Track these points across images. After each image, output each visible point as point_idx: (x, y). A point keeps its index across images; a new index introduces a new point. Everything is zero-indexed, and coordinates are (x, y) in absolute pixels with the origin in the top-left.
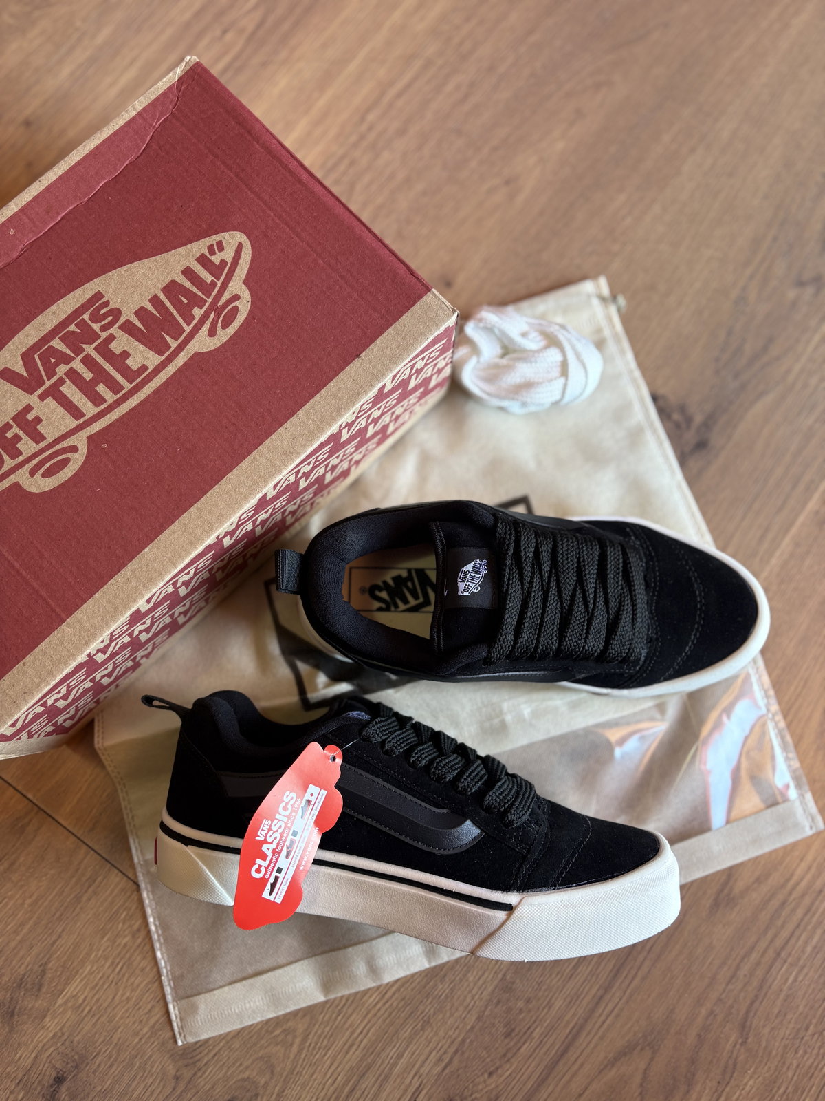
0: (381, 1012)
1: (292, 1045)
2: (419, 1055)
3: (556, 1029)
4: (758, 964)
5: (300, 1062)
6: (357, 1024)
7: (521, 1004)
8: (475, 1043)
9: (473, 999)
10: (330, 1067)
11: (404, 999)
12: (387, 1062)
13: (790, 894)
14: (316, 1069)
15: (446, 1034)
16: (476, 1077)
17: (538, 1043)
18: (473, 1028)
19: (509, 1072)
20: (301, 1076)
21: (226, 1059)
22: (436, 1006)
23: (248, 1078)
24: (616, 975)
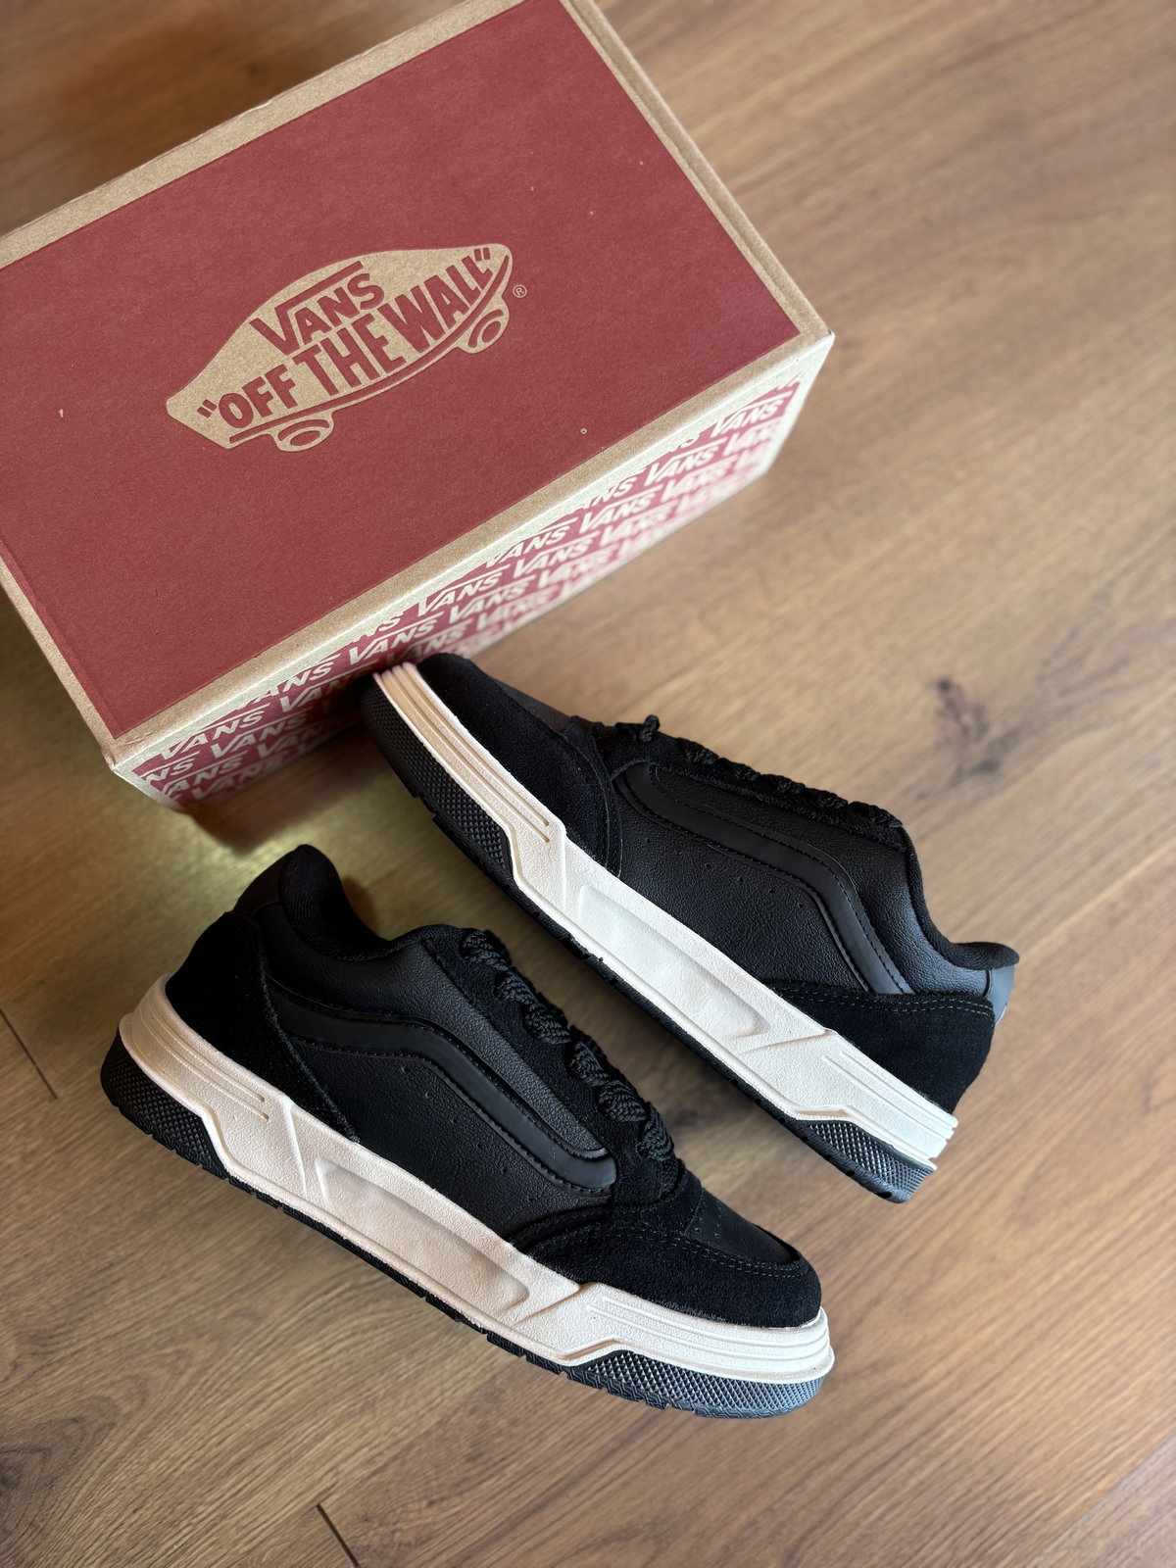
0: (316, 1370)
1: (181, 1374)
2: (346, 1445)
3: (537, 1473)
4: (838, 1478)
5: (185, 1400)
6: (278, 1375)
7: (503, 1423)
8: (425, 1455)
9: (442, 1394)
10: (220, 1422)
11: (351, 1363)
12: (299, 1440)
13: (912, 1398)
14: (202, 1417)
15: (390, 1430)
16: (410, 1501)
17: (508, 1483)
18: (428, 1433)
19: (455, 1510)
20: (179, 1419)
21: (89, 1362)
22: (389, 1386)
23: (109, 1398)
24: (641, 1429)
